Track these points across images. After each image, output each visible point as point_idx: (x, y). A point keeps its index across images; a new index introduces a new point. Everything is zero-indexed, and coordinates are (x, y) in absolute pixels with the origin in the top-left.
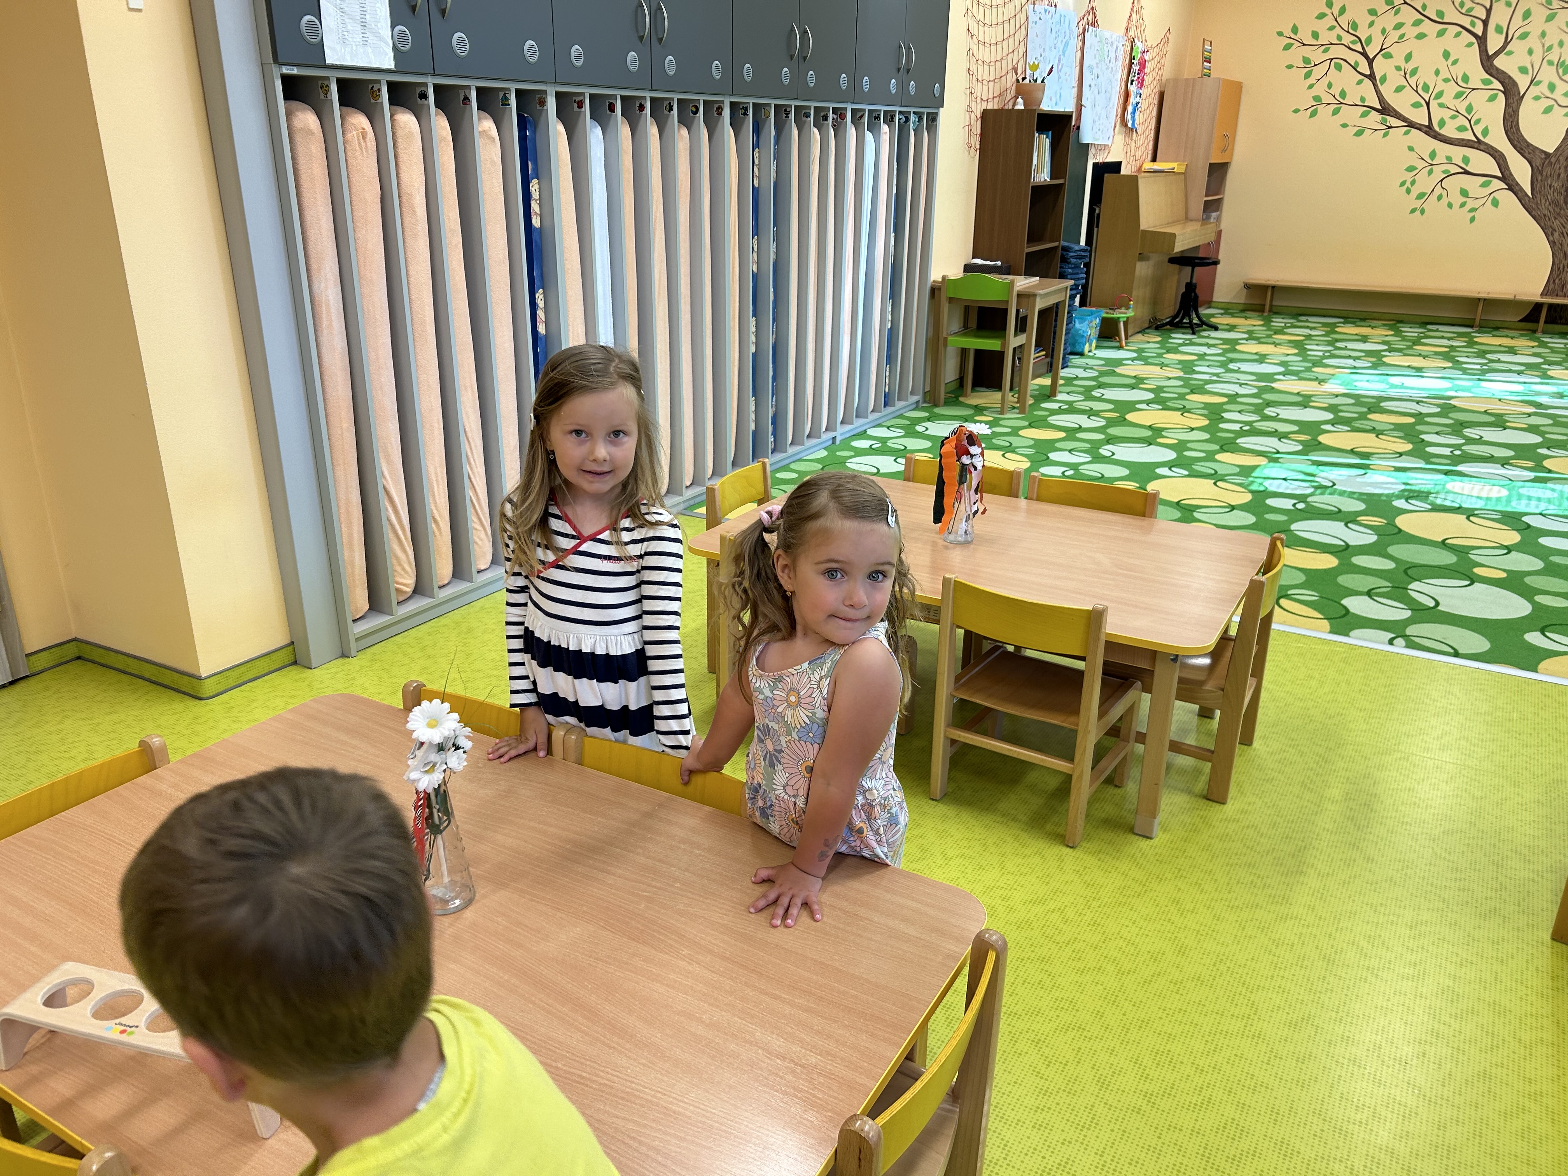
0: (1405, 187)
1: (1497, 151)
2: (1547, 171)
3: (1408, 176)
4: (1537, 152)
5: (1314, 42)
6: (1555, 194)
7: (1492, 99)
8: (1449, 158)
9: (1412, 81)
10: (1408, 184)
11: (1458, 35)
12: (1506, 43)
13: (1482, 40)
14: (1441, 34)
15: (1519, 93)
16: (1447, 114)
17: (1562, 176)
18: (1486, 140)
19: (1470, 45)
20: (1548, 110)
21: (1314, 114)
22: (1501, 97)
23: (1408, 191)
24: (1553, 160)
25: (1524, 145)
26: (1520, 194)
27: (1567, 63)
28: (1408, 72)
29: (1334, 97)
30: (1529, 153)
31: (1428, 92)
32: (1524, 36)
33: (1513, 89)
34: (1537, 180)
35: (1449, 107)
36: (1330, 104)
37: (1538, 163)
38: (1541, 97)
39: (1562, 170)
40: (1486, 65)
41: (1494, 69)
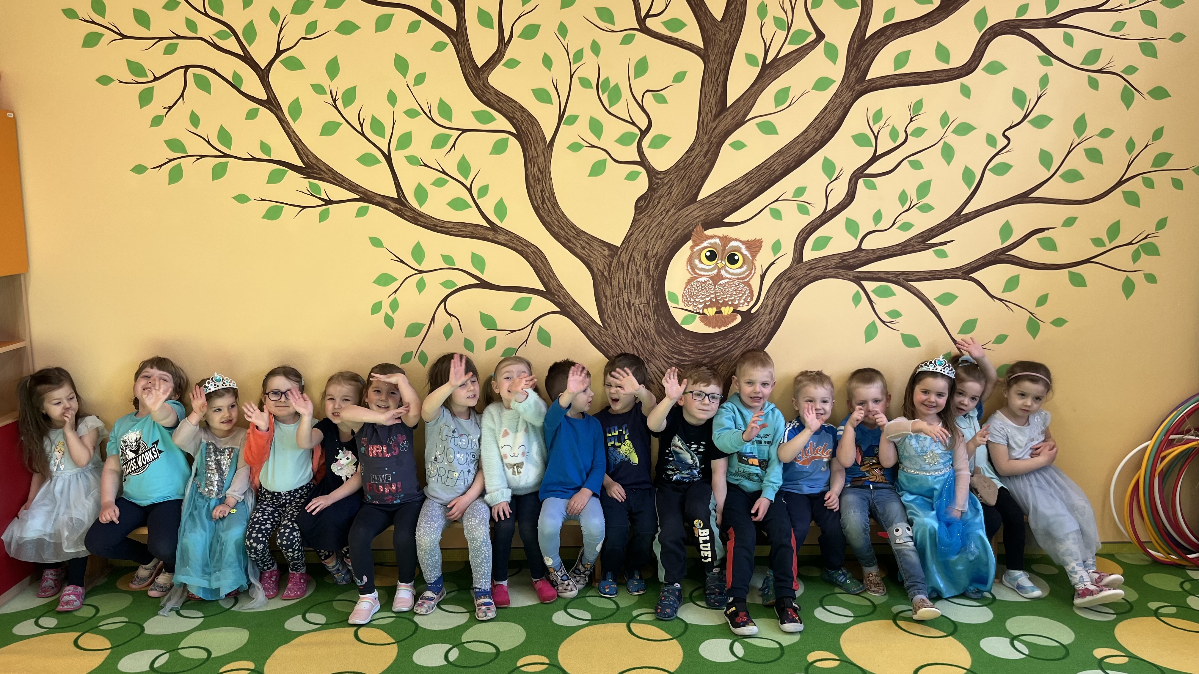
0: (382, 314)
1: (529, 245)
2: (618, 278)
3: (383, 294)
4: (595, 244)
5: (142, 32)
6: (640, 319)
7: (499, 148)
8: (447, 258)
9: (350, 113)
10: (386, 308)
11: (413, 27)
12: (503, 44)
13: (459, 37)
14: (383, 24)
15: (544, 139)
16: (427, 177)
17: (644, 286)
18: (505, 225)
19: (439, 47)
20: (598, 169)
21: (176, 175)
22: (514, 145)
23: (389, 322)
24: (624, 258)
25: (572, 232)
26: (582, 321)
27: (612, 85)
28: (339, 97)
29: (208, 142)
30: (583, 248)
31: (382, 135)
32: (531, 32)
33: (531, 130)
34: (606, 297)
35: (425, 165)
36: (203, 156)
37: (600, 264)
38: (581, 146)
39: (642, 277)
40: (475, 85)
41: (492, 92)
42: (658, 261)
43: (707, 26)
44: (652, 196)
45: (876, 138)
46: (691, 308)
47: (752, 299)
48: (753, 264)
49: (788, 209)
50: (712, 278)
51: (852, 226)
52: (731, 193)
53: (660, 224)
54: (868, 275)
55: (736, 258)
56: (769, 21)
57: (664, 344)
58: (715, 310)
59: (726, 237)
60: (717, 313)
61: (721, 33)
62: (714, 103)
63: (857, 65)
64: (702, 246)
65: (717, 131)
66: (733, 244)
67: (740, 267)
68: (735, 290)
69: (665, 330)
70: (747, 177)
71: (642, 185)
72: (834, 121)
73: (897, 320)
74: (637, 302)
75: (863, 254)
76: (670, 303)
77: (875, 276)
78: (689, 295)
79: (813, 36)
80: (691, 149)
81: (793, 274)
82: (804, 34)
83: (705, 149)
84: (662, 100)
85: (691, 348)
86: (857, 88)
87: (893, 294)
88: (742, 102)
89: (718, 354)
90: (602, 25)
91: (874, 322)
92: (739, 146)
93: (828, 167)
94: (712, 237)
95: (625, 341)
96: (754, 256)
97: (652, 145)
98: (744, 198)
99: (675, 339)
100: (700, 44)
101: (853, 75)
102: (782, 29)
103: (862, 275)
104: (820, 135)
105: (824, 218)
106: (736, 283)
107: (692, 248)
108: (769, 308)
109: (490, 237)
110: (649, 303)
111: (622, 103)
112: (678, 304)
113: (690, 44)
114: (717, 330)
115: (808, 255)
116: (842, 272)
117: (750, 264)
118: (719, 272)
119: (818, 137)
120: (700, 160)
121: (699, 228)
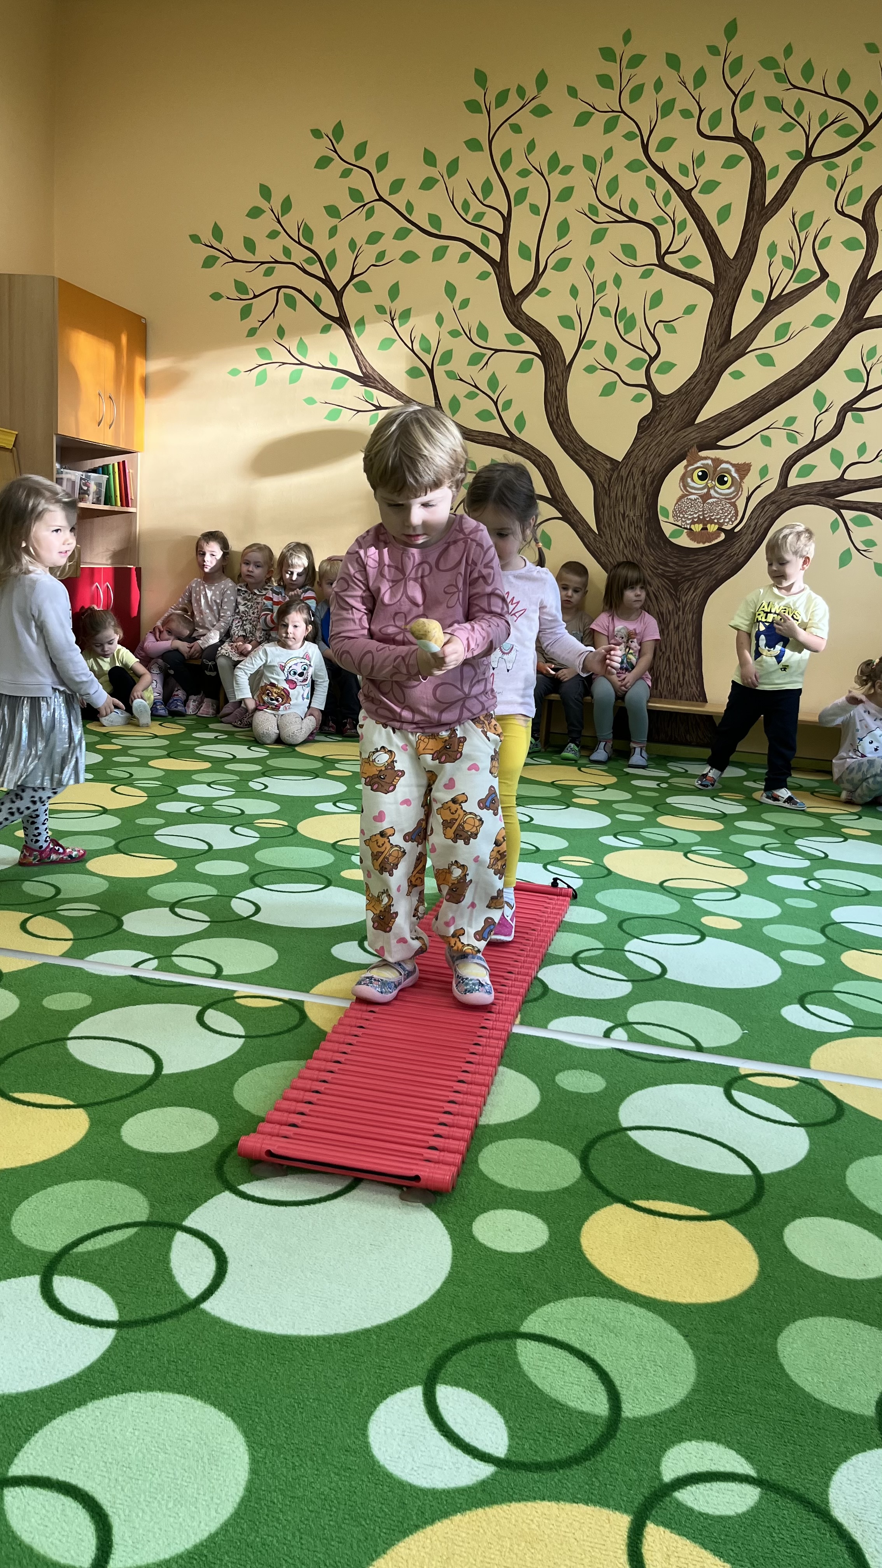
1: (541, 455)
2: (617, 490)
4: (599, 458)
5: (249, 257)
6: (632, 529)
7: (525, 367)
9: (404, 331)
11: (464, 258)
12: (538, 275)
13: (501, 268)
14: (439, 254)
15: (564, 360)
16: (461, 390)
17: (639, 499)
18: (523, 436)
19: (483, 276)
20: (608, 390)
21: (262, 379)
22: (538, 364)
24: (624, 473)
25: (580, 446)
26: (581, 528)
27: (629, 314)
28: (397, 316)
29: (289, 352)
30: (588, 461)
31: (429, 352)
32: (563, 265)
33: (553, 352)
34: (604, 506)
35: (461, 380)
36: (284, 363)
37: (602, 476)
38: (596, 369)
39: (638, 490)
40: (510, 310)
41: (524, 317)
42: (654, 478)
43: (720, 263)
44: (654, 417)
45: (868, 374)
46: (679, 523)
47: (736, 519)
48: (741, 486)
49: (778, 437)
50: (701, 496)
51: (836, 457)
52: (726, 419)
53: (659, 444)
54: (848, 504)
55: (726, 479)
56: (778, 259)
57: (652, 555)
58: (701, 526)
59: (718, 459)
60: (702, 529)
61: (732, 270)
62: (719, 334)
63: (857, 304)
64: (696, 466)
65: (719, 361)
66: (724, 466)
67: (729, 488)
68: (722, 509)
69: (653, 542)
70: (742, 405)
71: (646, 406)
72: (829, 356)
73: (871, 549)
74: (632, 514)
75: (845, 484)
76: (661, 517)
77: (855, 505)
78: (679, 512)
79: (818, 275)
80: (694, 376)
81: (777, 498)
82: (809, 273)
83: (706, 377)
84: (672, 330)
85: (675, 560)
86: (855, 325)
87: (870, 524)
88: (744, 335)
89: (700, 568)
90: (626, 260)
91: (849, 549)
92: (738, 375)
93: (820, 399)
94: (706, 458)
95: (616, 549)
96: (742, 478)
97: (660, 371)
98: (738, 424)
99: (662, 551)
100: (712, 280)
101: (853, 313)
102: (789, 268)
103: (842, 504)
104: (814, 369)
105: (810, 447)
106: (723, 502)
107: (686, 467)
108: (752, 528)
109: (509, 446)
110: (642, 516)
111: (636, 330)
112: (668, 518)
113: (702, 280)
114: (701, 545)
115: (793, 480)
116: (823, 499)
117: (737, 485)
118: (709, 491)
119: (813, 371)
120: (702, 386)
121: (695, 449)
